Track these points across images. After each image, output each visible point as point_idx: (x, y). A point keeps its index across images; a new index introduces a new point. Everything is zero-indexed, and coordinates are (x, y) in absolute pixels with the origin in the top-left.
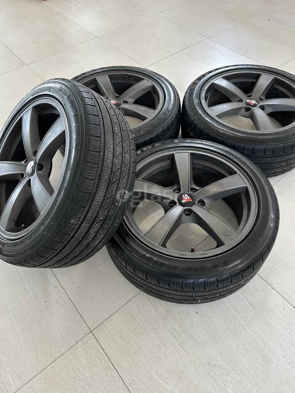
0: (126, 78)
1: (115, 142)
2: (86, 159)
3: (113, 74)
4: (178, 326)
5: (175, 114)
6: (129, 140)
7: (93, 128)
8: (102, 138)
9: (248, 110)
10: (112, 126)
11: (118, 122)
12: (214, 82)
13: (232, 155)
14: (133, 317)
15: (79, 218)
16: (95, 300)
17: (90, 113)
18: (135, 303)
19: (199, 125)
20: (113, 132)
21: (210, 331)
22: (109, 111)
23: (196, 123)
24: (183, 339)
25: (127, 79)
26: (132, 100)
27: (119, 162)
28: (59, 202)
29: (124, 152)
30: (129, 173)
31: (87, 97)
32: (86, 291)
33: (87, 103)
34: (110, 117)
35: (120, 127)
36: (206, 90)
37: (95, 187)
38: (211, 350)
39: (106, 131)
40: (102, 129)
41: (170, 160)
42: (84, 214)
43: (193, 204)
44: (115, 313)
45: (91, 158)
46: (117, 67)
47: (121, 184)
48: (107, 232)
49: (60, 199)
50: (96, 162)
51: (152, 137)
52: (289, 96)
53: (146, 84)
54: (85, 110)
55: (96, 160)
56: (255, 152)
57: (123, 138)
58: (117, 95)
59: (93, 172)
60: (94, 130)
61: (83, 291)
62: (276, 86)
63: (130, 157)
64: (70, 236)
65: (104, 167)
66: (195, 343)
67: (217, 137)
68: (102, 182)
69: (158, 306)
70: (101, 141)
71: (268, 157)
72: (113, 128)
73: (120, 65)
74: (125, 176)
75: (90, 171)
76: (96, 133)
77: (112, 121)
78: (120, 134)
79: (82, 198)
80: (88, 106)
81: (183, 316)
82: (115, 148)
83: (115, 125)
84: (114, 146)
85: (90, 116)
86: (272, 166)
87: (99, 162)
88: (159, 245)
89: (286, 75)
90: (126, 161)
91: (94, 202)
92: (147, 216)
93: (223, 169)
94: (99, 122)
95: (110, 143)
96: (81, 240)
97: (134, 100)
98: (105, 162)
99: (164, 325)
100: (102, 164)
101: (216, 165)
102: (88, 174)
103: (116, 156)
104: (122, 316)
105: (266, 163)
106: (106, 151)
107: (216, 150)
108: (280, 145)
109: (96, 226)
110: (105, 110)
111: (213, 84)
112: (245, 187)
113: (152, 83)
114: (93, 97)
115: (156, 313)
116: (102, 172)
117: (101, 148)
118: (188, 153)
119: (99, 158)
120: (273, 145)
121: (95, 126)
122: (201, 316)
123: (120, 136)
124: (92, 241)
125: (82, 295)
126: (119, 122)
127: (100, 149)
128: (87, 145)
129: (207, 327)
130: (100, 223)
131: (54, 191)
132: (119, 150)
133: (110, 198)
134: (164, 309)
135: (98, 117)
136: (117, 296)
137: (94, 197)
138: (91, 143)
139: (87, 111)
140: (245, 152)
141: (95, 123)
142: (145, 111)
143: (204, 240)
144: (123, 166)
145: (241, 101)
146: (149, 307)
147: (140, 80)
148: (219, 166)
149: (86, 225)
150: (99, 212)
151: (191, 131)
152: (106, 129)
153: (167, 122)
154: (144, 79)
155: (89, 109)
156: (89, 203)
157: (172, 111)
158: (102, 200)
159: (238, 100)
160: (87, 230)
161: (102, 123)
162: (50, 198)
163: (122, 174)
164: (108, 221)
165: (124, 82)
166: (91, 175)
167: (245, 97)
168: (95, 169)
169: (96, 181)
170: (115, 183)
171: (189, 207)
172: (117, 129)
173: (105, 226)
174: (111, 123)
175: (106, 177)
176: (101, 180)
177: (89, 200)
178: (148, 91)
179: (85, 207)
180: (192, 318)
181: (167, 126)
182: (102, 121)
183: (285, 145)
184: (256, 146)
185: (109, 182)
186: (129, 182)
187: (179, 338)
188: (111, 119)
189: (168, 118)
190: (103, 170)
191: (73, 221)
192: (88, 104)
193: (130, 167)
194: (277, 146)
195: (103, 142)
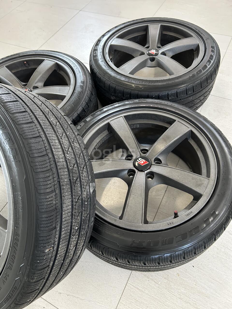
0: (25, 64)
1: (58, 134)
2: (35, 170)
3: (10, 65)
4: (184, 289)
5: (91, 84)
6: (70, 126)
7: (27, 129)
8: (43, 136)
9: (153, 60)
10: (46, 117)
11: (49, 111)
12: (112, 44)
13: (163, 105)
14: (137, 301)
15: (54, 243)
16: (92, 302)
17: (15, 111)
18: (132, 285)
19: (118, 87)
20: (51, 124)
21: (214, 279)
22: (35, 102)
23: (114, 86)
24: (194, 300)
25: (27, 65)
26: (41, 84)
27: (71, 156)
28: (20, 235)
29: (71, 142)
30: (86, 163)
31: (3, 93)
32: (78, 296)
33: (6, 101)
34: (39, 108)
35: (54, 115)
36: (108, 53)
37: (59, 198)
38: (224, 297)
39: (43, 126)
40: (38, 126)
41: (107, 130)
42: (57, 236)
43: (150, 165)
44: (118, 305)
45: (40, 167)
46: (11, 56)
47: (83, 179)
48: (86, 237)
49: (20, 231)
50: (49, 168)
51: (78, 113)
52: (179, 38)
53: (48, 64)
54: (7, 110)
55: (47, 167)
56: (178, 96)
57: (63, 127)
58: (24, 84)
59: (49, 182)
60: (29, 131)
61: (75, 298)
62: (165, 33)
63: (79, 145)
64: (50, 267)
65: (59, 170)
66: (206, 298)
67: (139, 93)
68: (64, 189)
69: (156, 277)
70: (43, 141)
71: (190, 96)
72: (48, 119)
73: (14, 54)
74: (83, 168)
75: (45, 183)
76: (34, 133)
77: (43, 111)
78: (58, 123)
79: (49, 218)
80: (8, 103)
81: (182, 276)
82: (61, 142)
83: (49, 115)
84: (59, 140)
85: (17, 115)
86: (194, 103)
87: (52, 166)
88: (142, 223)
89: (169, 21)
90: (78, 151)
91: (64, 216)
92: (103, 191)
93: (159, 121)
94: (31, 119)
95: (54, 138)
96: (63, 263)
97: (43, 84)
98: (58, 164)
99: (171, 295)
100: (55, 167)
101: (151, 119)
102: (45, 187)
103: (66, 151)
104: (126, 305)
105: (189, 102)
106: (53, 150)
107: (147, 106)
108: (198, 82)
109: (74, 239)
110: (30, 102)
111: (111, 46)
112: (190, 130)
113: (54, 62)
114: (9, 91)
115: (157, 285)
116: (60, 177)
117: (47, 148)
118: (122, 117)
119: (50, 162)
120: (192, 84)
121: (29, 125)
122: (198, 267)
123: (60, 126)
124: (73, 255)
125: (76, 303)
126: (51, 111)
127: (46, 150)
128: (30, 153)
129: (209, 276)
130: (77, 233)
131: (6, 221)
132: (65, 142)
133: (78, 202)
134: (162, 277)
135: (27, 113)
136: (111, 286)
137: (62, 210)
138: (33, 148)
139: (11, 110)
140: (170, 98)
141: (27, 121)
142: (59, 90)
143: (165, 193)
144: (77, 159)
145: (143, 54)
146: (148, 282)
147: (40, 62)
148: (155, 120)
149: (64, 245)
150: (72, 223)
151: (111, 95)
152: (42, 124)
153: (86, 94)
154: (44, 60)
155: (12, 107)
156: (59, 220)
157: (87, 82)
158: (71, 209)
159: (139, 54)
160: (65, 249)
161: (34, 119)
162: (5, 232)
163: (80, 168)
164: (83, 226)
165: (25, 68)
166: (49, 186)
167: (144, 49)
168: (51, 178)
169: (58, 191)
170: (77, 182)
171: (149, 170)
172: (52, 119)
173: (83, 233)
174: (43, 115)
175: (65, 180)
176: (62, 187)
177: (58, 217)
178: (54, 70)
179: (55, 228)
180: (191, 274)
181: (88, 98)
182: (33, 117)
183: (201, 80)
184: (178, 90)
185: (71, 184)
186: (89, 173)
187: (190, 300)
188: (41, 110)
189: (86, 90)
190: (60, 174)
191: (48, 250)
192: (8, 101)
193: (83, 155)
194: (195, 84)
195: (46, 141)
